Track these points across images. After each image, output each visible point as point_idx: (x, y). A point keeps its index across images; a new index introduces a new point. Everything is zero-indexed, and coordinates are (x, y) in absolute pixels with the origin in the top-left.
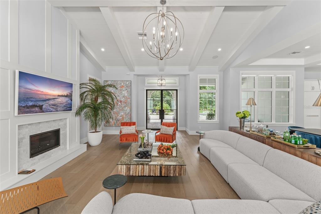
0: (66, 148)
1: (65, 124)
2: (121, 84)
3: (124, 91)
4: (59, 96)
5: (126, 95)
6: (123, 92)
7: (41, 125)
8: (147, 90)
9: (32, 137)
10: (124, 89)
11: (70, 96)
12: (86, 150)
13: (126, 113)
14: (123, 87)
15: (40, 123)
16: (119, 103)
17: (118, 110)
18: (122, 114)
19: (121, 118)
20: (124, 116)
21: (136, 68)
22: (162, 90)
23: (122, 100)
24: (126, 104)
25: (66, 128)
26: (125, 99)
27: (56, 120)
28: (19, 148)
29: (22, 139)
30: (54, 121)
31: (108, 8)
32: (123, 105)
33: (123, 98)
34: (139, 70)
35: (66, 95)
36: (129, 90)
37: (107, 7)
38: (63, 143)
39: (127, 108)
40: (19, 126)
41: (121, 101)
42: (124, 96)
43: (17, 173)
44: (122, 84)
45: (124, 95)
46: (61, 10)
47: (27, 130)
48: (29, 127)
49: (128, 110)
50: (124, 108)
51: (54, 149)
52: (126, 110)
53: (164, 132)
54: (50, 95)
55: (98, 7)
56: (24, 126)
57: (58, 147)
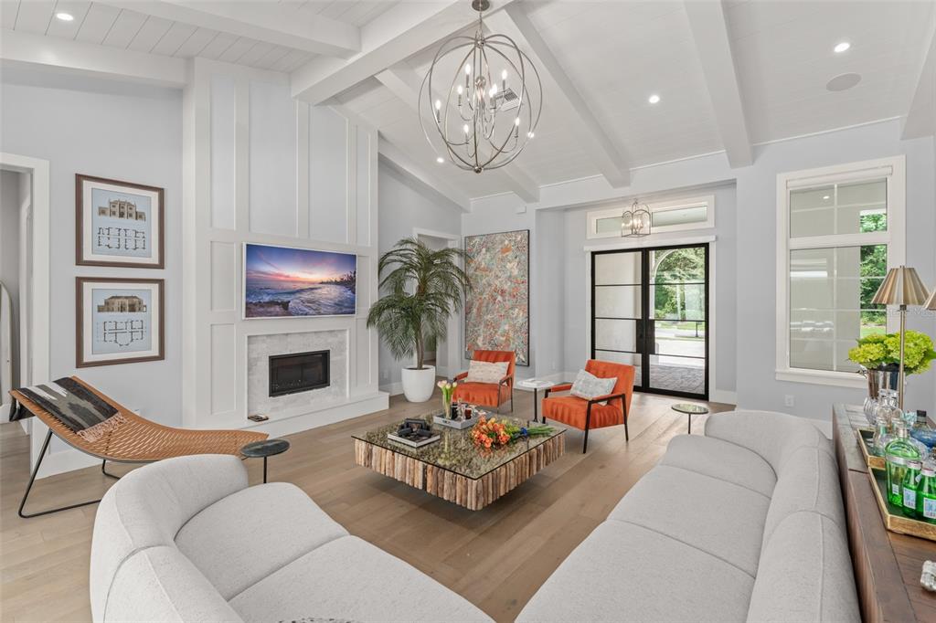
0: (343, 394)
1: (342, 343)
2: (502, 242)
3: (510, 262)
4: (322, 283)
5: (516, 272)
6: (509, 266)
7: (289, 339)
8: (594, 254)
9: (273, 360)
10: (510, 255)
11: (349, 283)
12: (387, 407)
13: (514, 325)
14: (506, 250)
15: (287, 334)
16: (499, 298)
17: (496, 316)
18: (507, 327)
19: (504, 339)
20: (511, 334)
21: (544, 189)
22: (645, 252)
23: (506, 287)
24: (515, 300)
25: (343, 350)
26: (513, 286)
27: (321, 332)
28: (249, 375)
29: (257, 359)
30: (315, 332)
31: (388, 71)
32: (508, 304)
33: (509, 284)
34: (552, 194)
35: (338, 280)
36: (523, 257)
37: (386, 69)
38: (335, 382)
39: (517, 310)
40: (249, 337)
41: (503, 292)
42: (510, 277)
43: (246, 416)
44: (507, 242)
45: (511, 272)
46: (329, 107)
47: (264, 346)
48: (269, 340)
49: (521, 319)
50: (511, 311)
51: (315, 390)
52: (516, 318)
53: (581, 391)
54: (304, 282)
55: (373, 77)
56: (259, 338)
57: (324, 387)
